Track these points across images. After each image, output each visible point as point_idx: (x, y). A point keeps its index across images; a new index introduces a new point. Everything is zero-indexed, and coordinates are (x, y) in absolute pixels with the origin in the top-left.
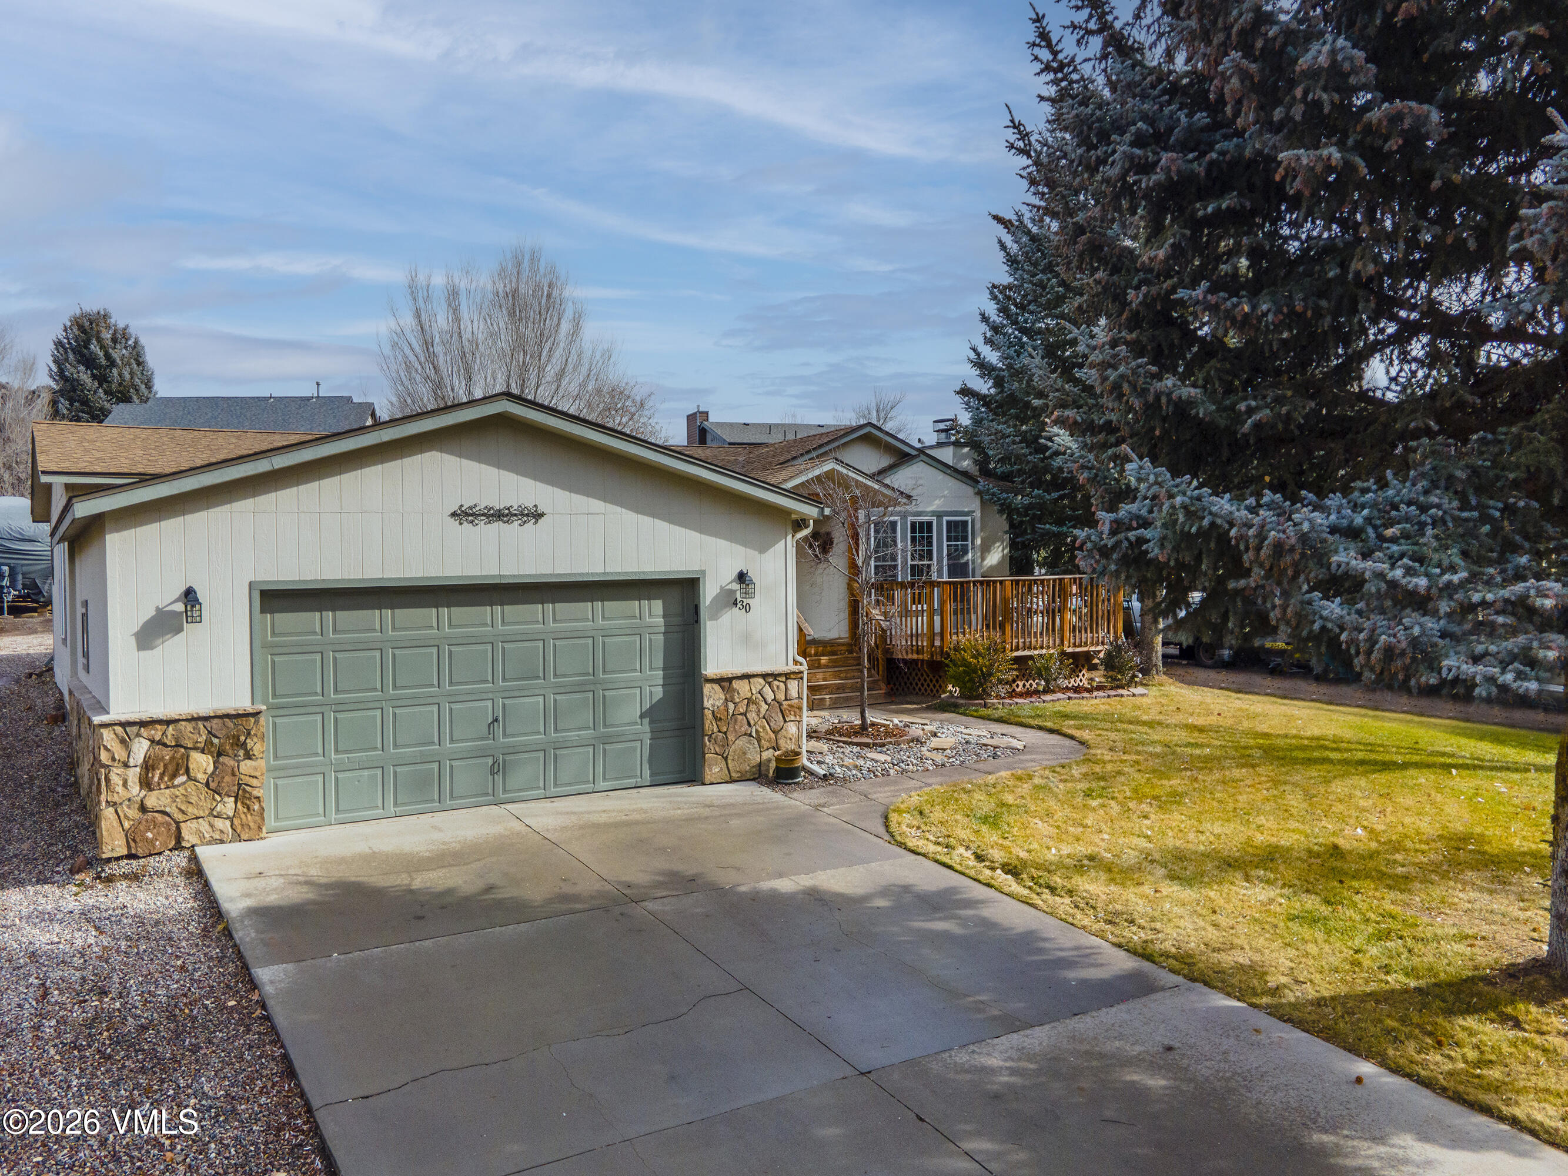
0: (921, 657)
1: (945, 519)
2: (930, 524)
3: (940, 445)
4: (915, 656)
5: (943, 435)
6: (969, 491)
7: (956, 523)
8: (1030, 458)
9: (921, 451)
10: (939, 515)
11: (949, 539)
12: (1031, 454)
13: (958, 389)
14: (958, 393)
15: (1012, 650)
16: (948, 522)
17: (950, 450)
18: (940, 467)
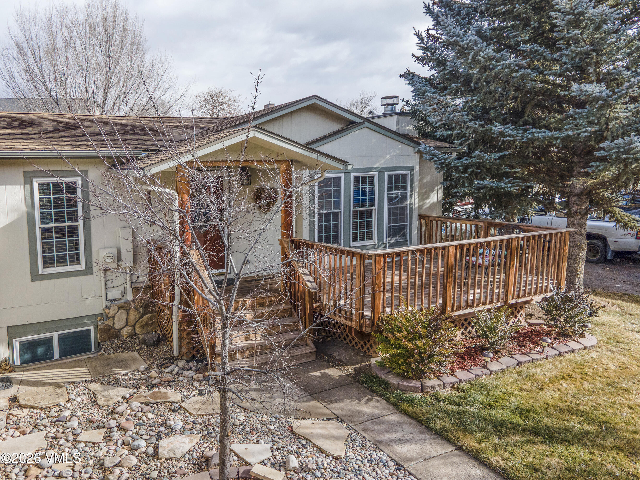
0: (349, 323)
1: (386, 173)
2: (372, 178)
3: (386, 115)
4: (343, 321)
5: (389, 108)
6: (410, 150)
7: (397, 176)
8: (470, 124)
9: (367, 120)
10: (381, 171)
11: (390, 189)
12: (470, 121)
13: (402, 73)
14: (402, 76)
15: (453, 310)
16: (390, 177)
17: (395, 118)
18: (383, 132)
